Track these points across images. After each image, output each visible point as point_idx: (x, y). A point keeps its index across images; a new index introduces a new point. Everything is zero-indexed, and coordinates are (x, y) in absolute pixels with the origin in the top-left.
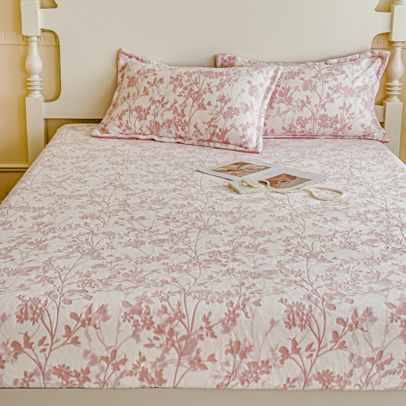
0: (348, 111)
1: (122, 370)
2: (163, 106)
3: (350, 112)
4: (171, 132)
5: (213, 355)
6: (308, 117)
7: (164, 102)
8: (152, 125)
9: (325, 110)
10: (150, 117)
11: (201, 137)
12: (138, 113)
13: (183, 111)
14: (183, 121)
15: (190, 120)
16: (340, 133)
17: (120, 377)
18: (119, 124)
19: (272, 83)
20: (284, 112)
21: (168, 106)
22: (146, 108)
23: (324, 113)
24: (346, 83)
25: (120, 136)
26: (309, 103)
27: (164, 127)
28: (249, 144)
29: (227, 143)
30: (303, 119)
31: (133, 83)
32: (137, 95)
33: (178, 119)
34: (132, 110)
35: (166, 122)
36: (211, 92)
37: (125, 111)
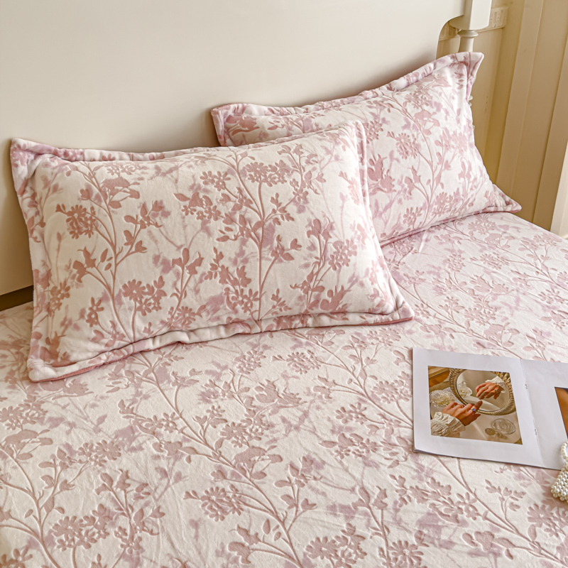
0: (469, 176)
2: (193, 271)
3: (472, 179)
4: (218, 318)
6: (421, 205)
7: (192, 260)
8: (176, 315)
9: (442, 185)
11: (285, 313)
12: (135, 300)
13: (242, 272)
14: (246, 292)
18: (93, 335)
22: (152, 284)
23: (442, 191)
24: (452, 126)
26: (418, 179)
27: (204, 314)
28: (387, 304)
29: (344, 312)
30: (414, 211)
31: (86, 225)
32: (116, 256)
33: (237, 291)
34: (119, 295)
35: (207, 304)
36: (290, 218)
37: (100, 301)
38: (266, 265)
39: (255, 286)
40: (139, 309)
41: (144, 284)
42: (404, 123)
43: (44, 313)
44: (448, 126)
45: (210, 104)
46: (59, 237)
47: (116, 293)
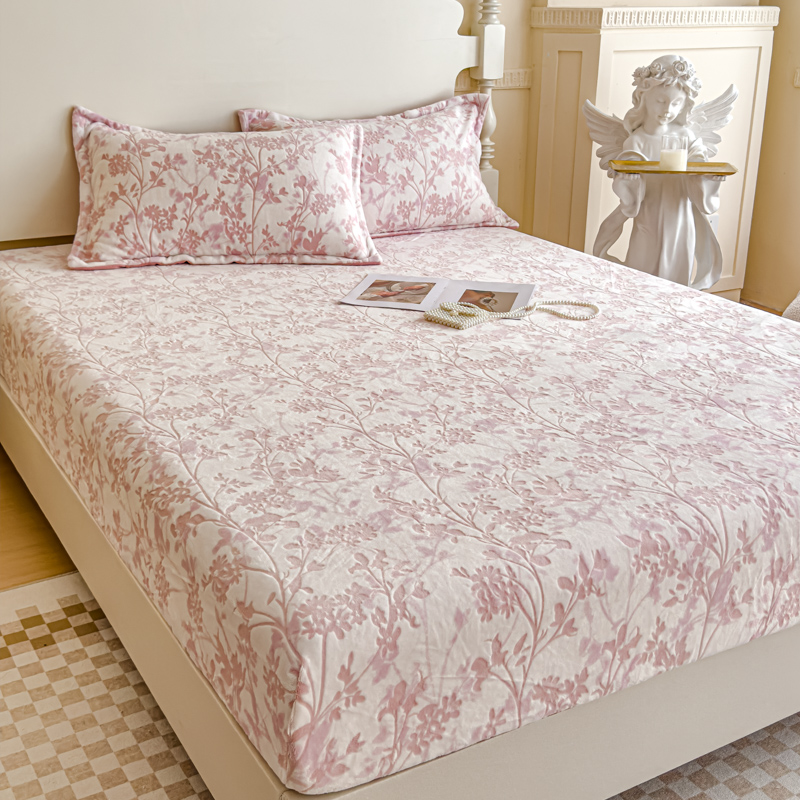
0: (463, 187)
1: (632, 657)
2: (199, 203)
3: (466, 188)
4: (219, 246)
5: (750, 590)
6: (414, 200)
7: (199, 195)
8: (184, 237)
9: (435, 188)
10: (179, 224)
11: (275, 249)
12: (153, 219)
13: (238, 208)
14: (241, 225)
15: (254, 222)
16: (454, 222)
17: (631, 669)
18: (119, 242)
19: (357, 151)
20: (380, 197)
21: (210, 201)
22: (167, 209)
23: (434, 192)
24: (451, 145)
25: (125, 262)
26: (412, 178)
27: (207, 239)
28: (360, 251)
29: (323, 254)
30: (407, 204)
31: (123, 167)
32: (142, 188)
33: (233, 223)
34: (141, 214)
35: (210, 230)
36: (281, 172)
37: (126, 218)
38: (258, 204)
39: (249, 222)
40: (156, 227)
41: (161, 209)
42: (404, 135)
43: (85, 230)
44: (446, 145)
45: (237, 107)
46: (102, 177)
47: (139, 212)
